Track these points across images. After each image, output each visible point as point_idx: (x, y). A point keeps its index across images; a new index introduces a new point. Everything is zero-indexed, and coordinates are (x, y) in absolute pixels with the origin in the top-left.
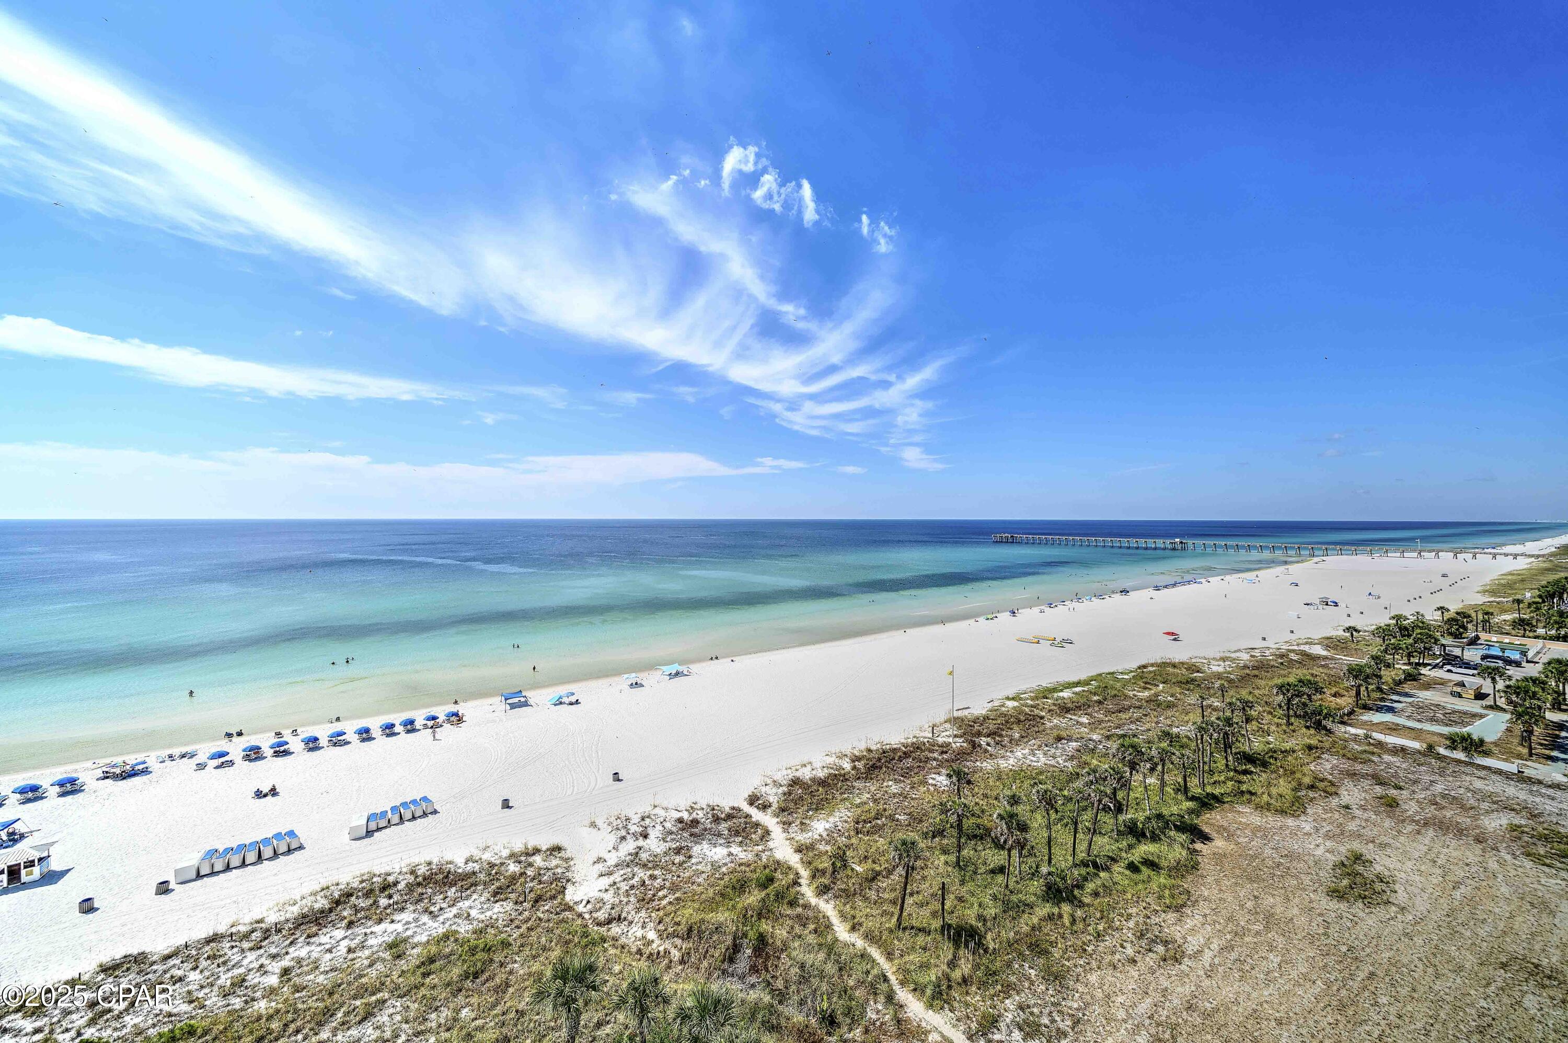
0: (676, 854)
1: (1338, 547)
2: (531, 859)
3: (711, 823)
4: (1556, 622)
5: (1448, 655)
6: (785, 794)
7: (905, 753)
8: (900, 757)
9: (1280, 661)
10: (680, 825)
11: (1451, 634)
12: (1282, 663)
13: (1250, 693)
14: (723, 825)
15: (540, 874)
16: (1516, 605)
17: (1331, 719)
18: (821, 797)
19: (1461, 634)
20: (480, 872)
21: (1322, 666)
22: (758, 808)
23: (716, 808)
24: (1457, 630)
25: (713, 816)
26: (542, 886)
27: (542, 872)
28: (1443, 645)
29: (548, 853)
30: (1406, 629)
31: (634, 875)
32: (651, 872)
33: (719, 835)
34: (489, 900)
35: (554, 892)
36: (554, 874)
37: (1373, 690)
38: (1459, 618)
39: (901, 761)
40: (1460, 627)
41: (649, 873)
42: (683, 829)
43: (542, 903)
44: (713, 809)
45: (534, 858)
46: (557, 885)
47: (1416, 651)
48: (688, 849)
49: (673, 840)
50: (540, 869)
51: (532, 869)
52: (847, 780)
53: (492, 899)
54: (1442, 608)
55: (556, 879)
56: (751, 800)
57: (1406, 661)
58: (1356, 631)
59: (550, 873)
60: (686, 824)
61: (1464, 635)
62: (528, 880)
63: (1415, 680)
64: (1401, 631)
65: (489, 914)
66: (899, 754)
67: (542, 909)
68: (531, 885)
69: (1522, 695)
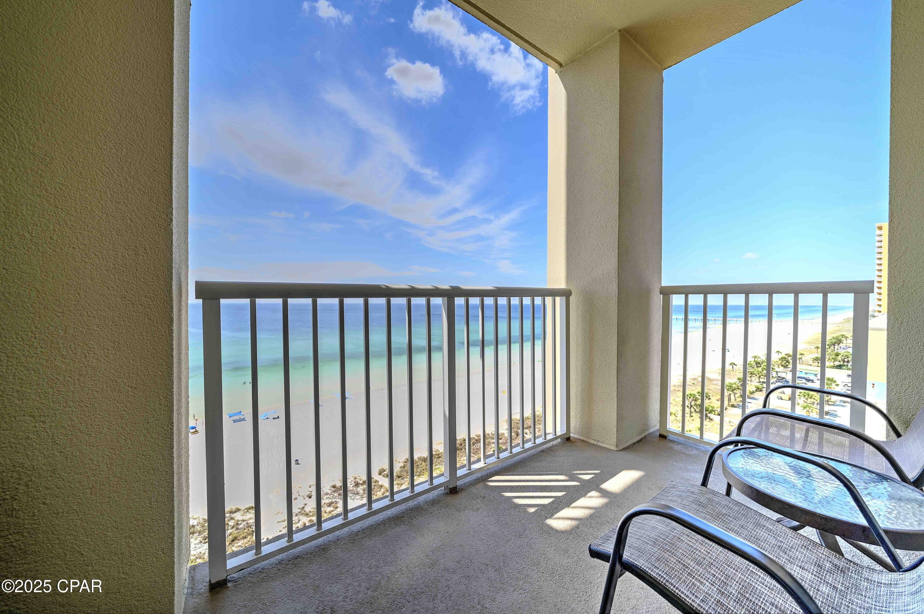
0: (328, 506)
1: (735, 319)
2: (233, 516)
3: (353, 487)
4: (833, 358)
5: (779, 377)
6: (401, 467)
7: (477, 440)
8: (474, 442)
9: (693, 382)
10: (333, 489)
11: (782, 366)
12: (694, 384)
13: (674, 400)
14: (360, 488)
15: (238, 524)
16: (816, 349)
17: (713, 413)
18: (423, 468)
19: (787, 365)
20: (197, 525)
21: (715, 384)
22: (384, 476)
23: (357, 477)
24: (785, 363)
25: (355, 483)
26: (238, 531)
27: (240, 522)
28: (776, 372)
29: (246, 511)
30: (759, 363)
31: (299, 521)
32: (310, 518)
33: (358, 493)
34: (201, 542)
35: (245, 534)
36: (248, 523)
37: (738, 397)
38: (786, 357)
39: (474, 445)
40: (787, 362)
41: (308, 519)
42: (334, 492)
43: (237, 541)
44: (356, 478)
45: (236, 514)
46: (248, 530)
47: (763, 375)
48: (336, 503)
49: (327, 498)
50: (238, 521)
51: (233, 521)
52: (440, 457)
53: (203, 541)
54: (778, 352)
55: (248, 526)
56: (380, 472)
57: (758, 381)
58: (735, 364)
59: (245, 523)
60: (337, 488)
61: (788, 367)
62: (230, 528)
63: (761, 391)
64: (757, 364)
65: (199, 551)
66: (473, 441)
67: (236, 545)
68: (231, 531)
69: (807, 396)
